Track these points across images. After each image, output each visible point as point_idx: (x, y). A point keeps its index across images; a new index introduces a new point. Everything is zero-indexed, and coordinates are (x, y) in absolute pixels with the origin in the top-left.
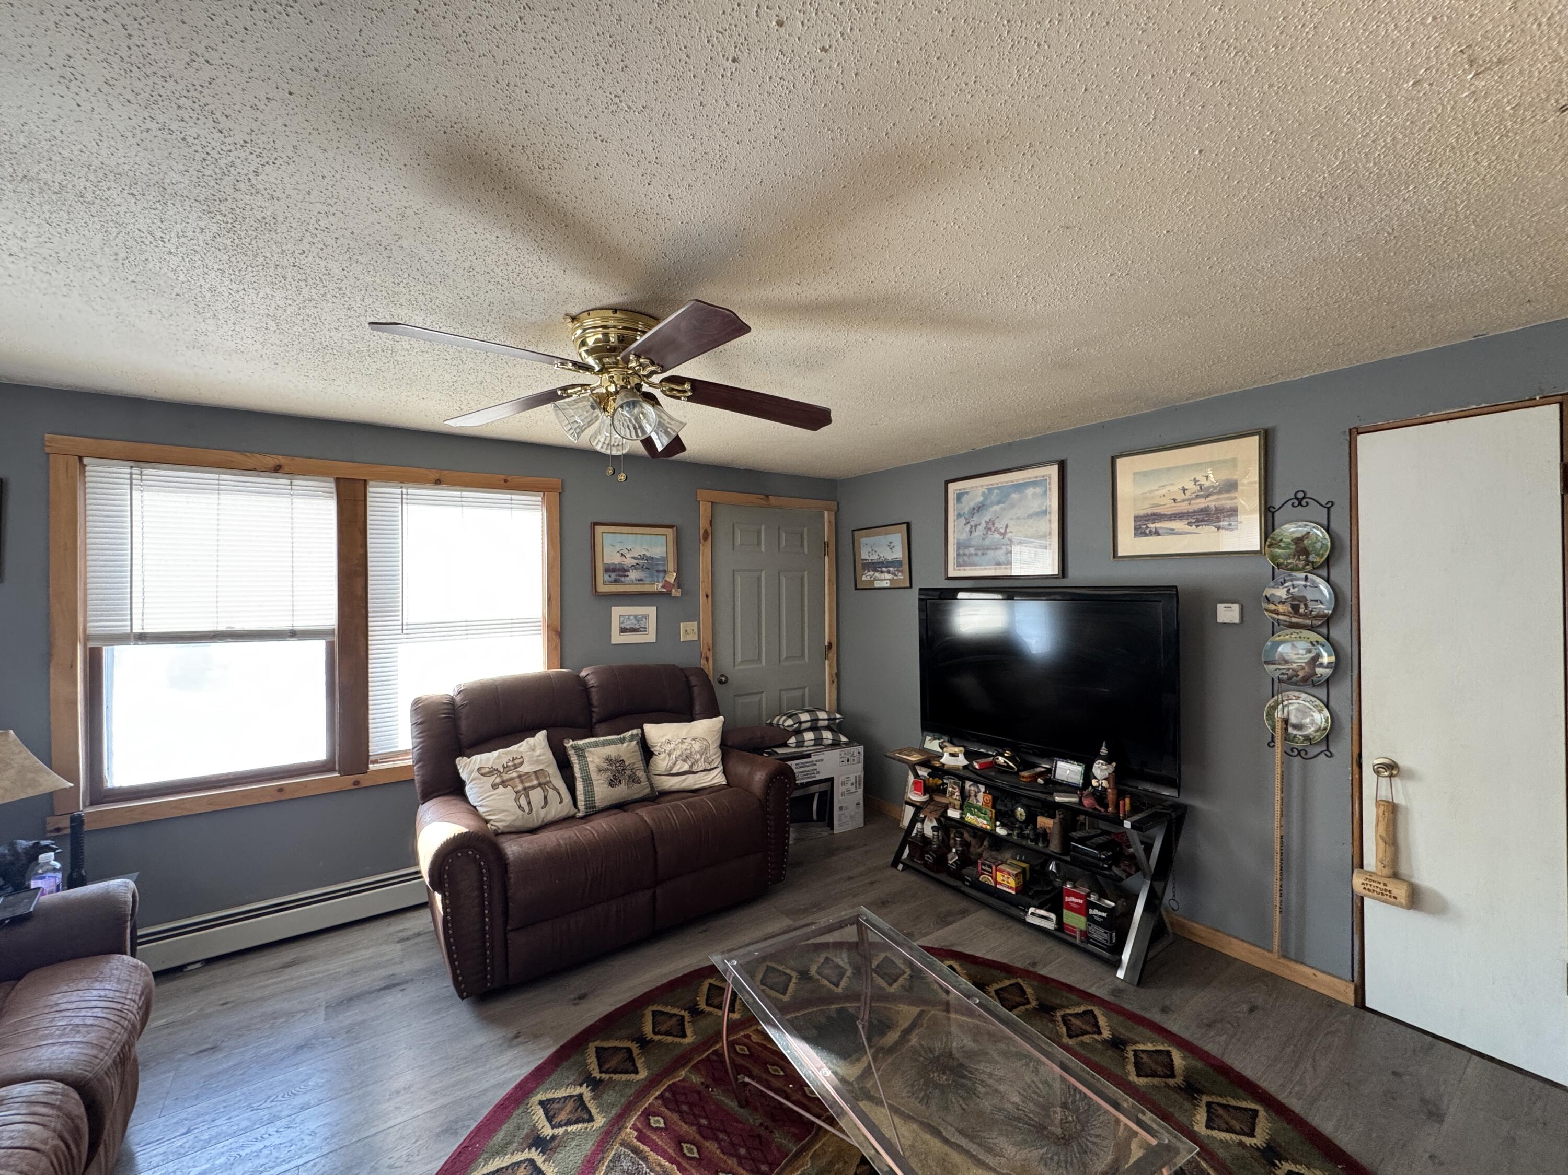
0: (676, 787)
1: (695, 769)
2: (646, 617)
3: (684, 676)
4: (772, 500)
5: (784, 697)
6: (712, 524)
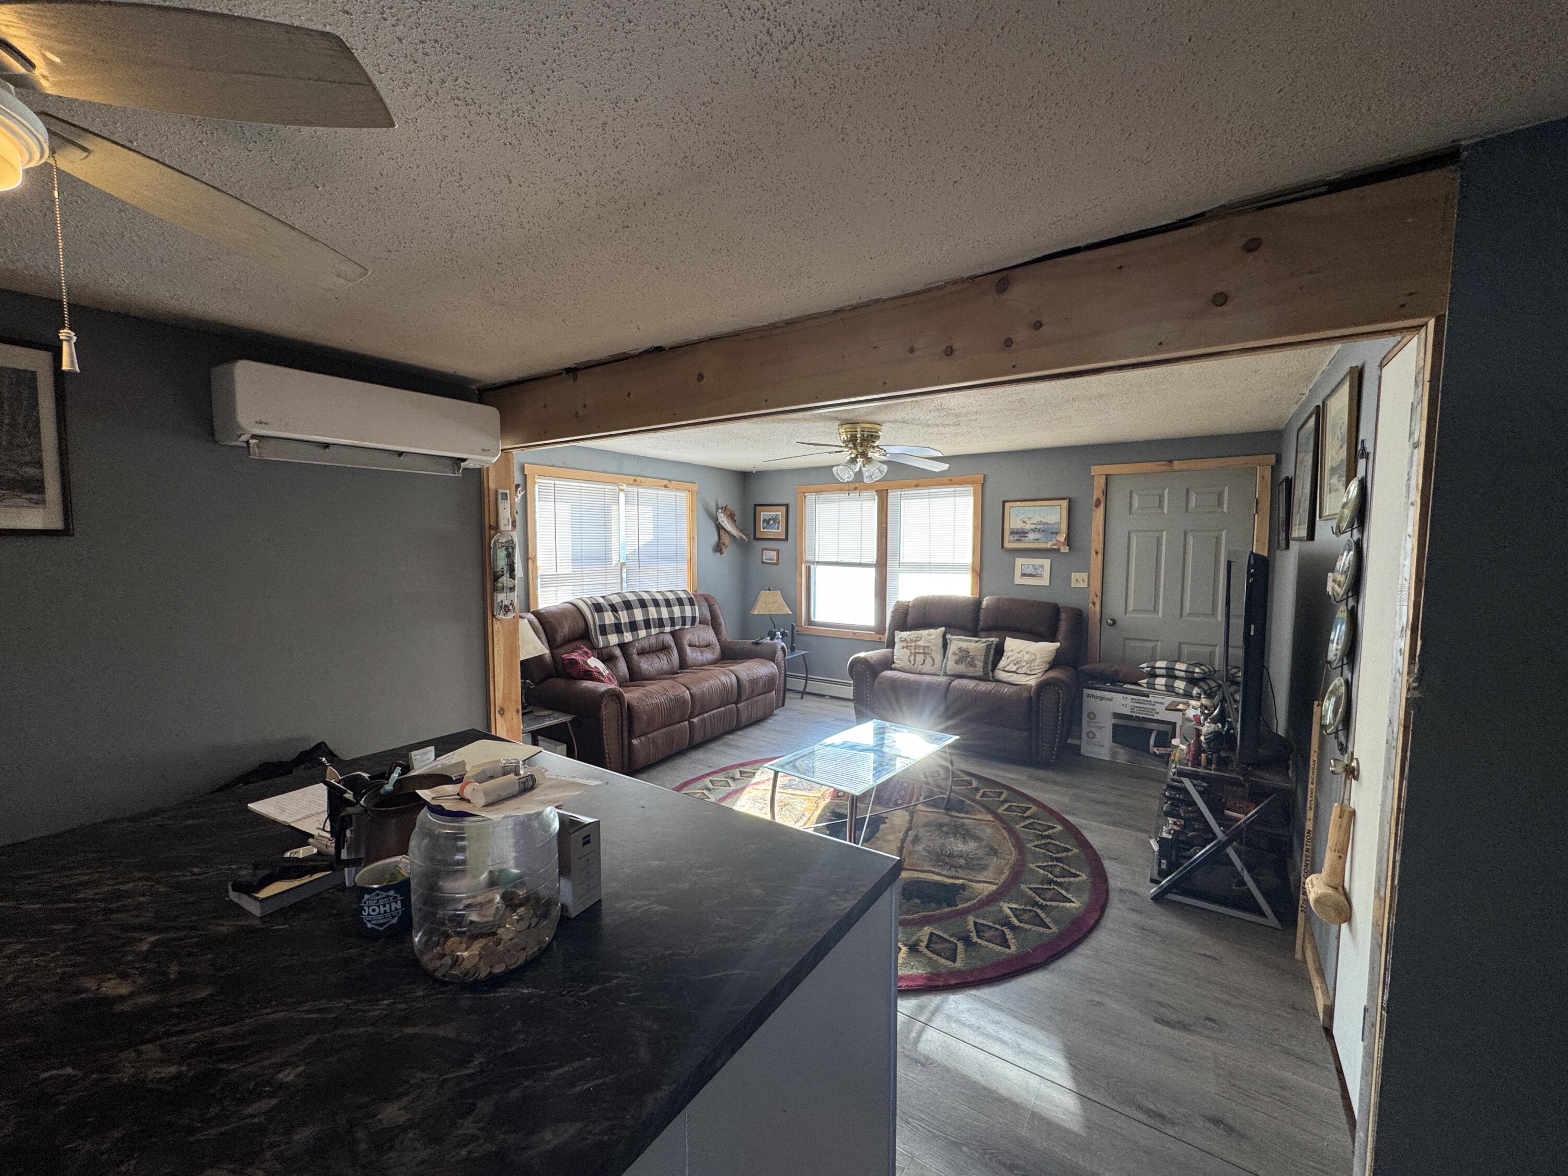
2: (1042, 566)
3: (1056, 609)
4: (1177, 465)
5: (1185, 649)
6: (1106, 493)
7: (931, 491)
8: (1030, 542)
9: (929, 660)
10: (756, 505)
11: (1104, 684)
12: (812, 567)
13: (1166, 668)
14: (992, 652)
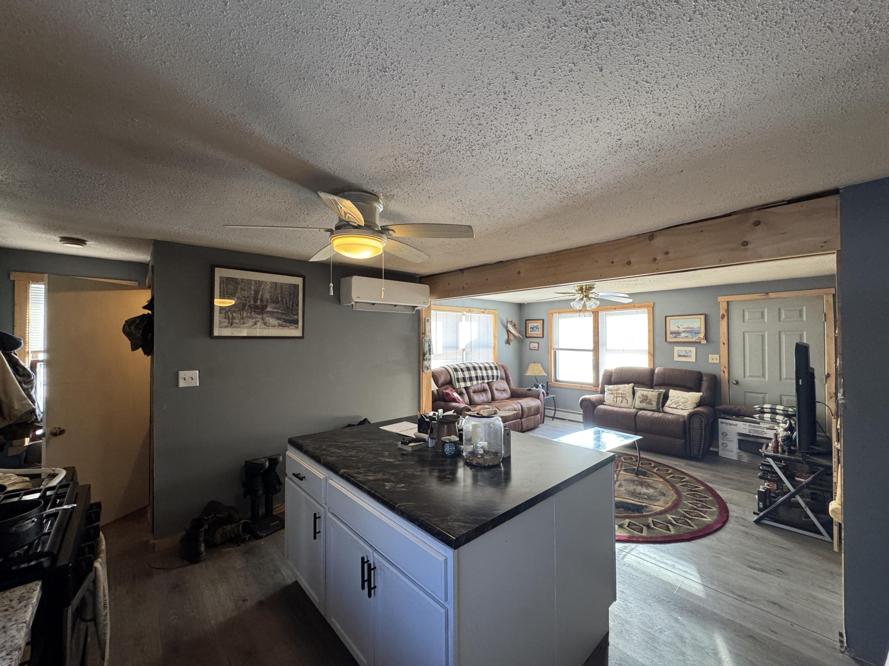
0: (670, 412)
1: (678, 407)
2: (691, 351)
3: (699, 376)
4: (771, 295)
5: (785, 399)
6: (728, 311)
7: (623, 311)
8: (683, 338)
9: (624, 400)
10: (526, 320)
11: (732, 416)
12: (557, 351)
13: (770, 408)
14: (662, 397)
